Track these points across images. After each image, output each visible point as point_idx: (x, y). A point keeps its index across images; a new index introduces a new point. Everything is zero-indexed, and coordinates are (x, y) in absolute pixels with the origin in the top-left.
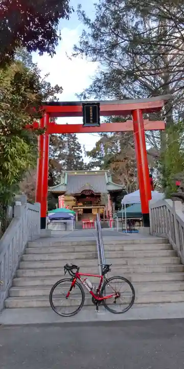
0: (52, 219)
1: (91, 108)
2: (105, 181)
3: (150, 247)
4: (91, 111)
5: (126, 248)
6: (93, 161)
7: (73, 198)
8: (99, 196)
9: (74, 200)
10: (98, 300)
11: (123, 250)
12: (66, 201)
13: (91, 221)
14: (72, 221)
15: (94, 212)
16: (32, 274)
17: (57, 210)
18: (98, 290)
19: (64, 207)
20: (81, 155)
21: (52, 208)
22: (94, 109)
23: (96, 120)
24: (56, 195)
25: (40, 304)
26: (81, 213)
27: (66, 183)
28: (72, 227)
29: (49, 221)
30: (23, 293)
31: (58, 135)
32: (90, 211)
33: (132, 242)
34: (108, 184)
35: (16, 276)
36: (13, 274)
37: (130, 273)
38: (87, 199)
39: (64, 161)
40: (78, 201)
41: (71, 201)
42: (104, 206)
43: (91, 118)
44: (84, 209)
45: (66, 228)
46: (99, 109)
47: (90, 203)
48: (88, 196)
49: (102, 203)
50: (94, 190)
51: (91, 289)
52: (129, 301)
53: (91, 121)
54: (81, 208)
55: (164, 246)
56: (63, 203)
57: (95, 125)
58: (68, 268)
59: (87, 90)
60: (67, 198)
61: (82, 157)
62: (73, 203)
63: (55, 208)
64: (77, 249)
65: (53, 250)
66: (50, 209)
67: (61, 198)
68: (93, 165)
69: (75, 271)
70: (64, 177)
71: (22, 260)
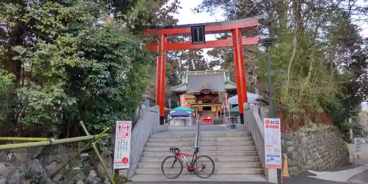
0: (173, 116)
1: (198, 29)
2: (224, 80)
3: (236, 139)
4: (198, 31)
5: (219, 139)
6: (214, 60)
7: (194, 97)
8: (217, 95)
9: (194, 99)
10: (192, 170)
11: (216, 141)
12: (186, 99)
13: (209, 118)
14: (190, 118)
15: (214, 110)
16: (153, 155)
17: (179, 108)
18: (191, 164)
19: (185, 105)
20: (202, 54)
21: (174, 105)
22: (200, 30)
23: (202, 38)
24: (178, 94)
25: (156, 173)
26: (201, 110)
27: (187, 83)
28: (190, 123)
29: (171, 118)
30: (146, 166)
31: (180, 37)
32: (209, 108)
33: (224, 135)
34: (226, 83)
35: (142, 156)
36: (140, 155)
37: (218, 155)
38: (206, 98)
39: (186, 61)
40: (197, 99)
41: (192, 99)
42: (221, 104)
43: (198, 38)
44: (203, 107)
45: (185, 124)
46: (204, 29)
47: (209, 102)
48: (207, 95)
49: (220, 101)
50: (212, 90)
51: (187, 162)
52: (210, 172)
53: (198, 40)
54: (201, 105)
55: (247, 138)
56: (184, 101)
57: (201, 43)
58: (172, 149)
59: (199, 6)
60: (187, 96)
61: (203, 56)
62: (193, 101)
63: (177, 106)
64: (184, 139)
65: (166, 140)
66: (173, 107)
67: (182, 97)
68: (213, 64)
69: (177, 151)
70: (185, 77)
71: (146, 146)
